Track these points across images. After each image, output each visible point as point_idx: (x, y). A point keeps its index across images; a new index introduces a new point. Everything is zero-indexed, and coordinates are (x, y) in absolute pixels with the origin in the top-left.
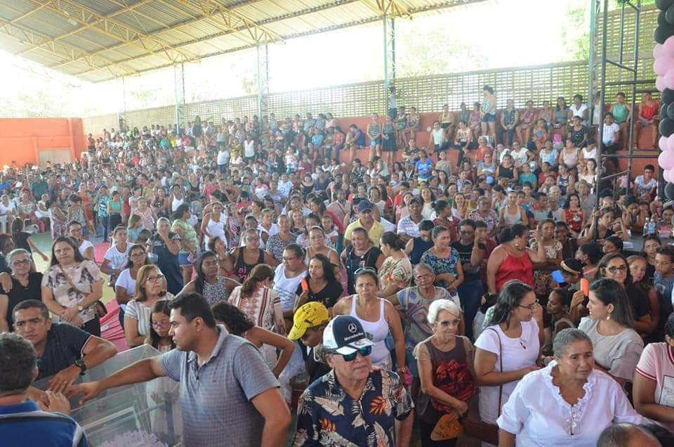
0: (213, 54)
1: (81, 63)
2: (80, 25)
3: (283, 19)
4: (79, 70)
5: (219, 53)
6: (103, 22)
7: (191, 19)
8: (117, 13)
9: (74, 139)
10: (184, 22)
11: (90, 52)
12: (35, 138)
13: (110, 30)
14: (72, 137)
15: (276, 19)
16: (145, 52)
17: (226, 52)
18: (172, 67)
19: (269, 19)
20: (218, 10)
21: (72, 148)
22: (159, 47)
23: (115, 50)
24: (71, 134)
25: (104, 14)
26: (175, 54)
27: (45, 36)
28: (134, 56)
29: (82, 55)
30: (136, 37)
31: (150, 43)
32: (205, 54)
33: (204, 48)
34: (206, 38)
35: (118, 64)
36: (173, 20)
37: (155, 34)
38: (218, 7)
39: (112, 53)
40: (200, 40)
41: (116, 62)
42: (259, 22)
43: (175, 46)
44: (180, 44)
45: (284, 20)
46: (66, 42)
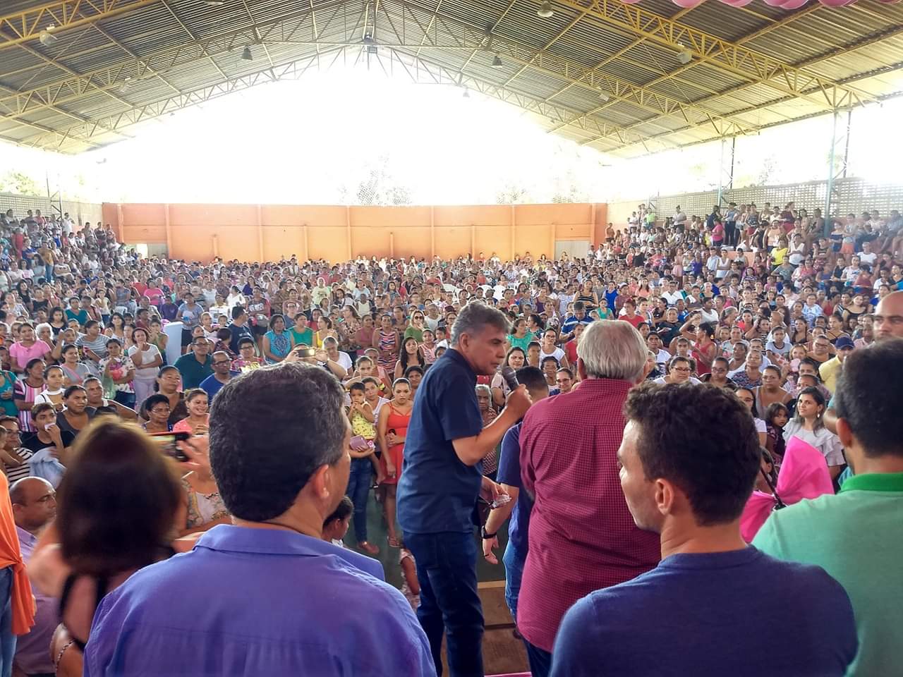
0: (778, 123)
1: (613, 139)
2: (611, 99)
3: (876, 74)
4: (612, 147)
5: (786, 122)
6: (639, 93)
7: (746, 82)
8: (655, 82)
9: (595, 228)
10: (738, 86)
11: (625, 126)
12: (554, 226)
13: (647, 101)
14: (593, 226)
15: (866, 74)
16: (686, 124)
17: (795, 119)
18: (720, 141)
19: (856, 75)
20: (780, 70)
21: (592, 239)
22: (704, 118)
23: (652, 122)
24: (593, 222)
25: (641, 84)
26: (724, 125)
27: (576, 111)
28: (675, 128)
29: (615, 130)
30: (678, 107)
31: (694, 112)
32: (766, 123)
33: (765, 115)
34: (767, 103)
35: (656, 139)
36: (723, 85)
37: (702, 103)
38: (781, 66)
39: (650, 126)
40: (758, 106)
41: (654, 136)
42: (842, 80)
43: (726, 115)
44: (734, 112)
45: (879, 75)
46: (599, 116)
